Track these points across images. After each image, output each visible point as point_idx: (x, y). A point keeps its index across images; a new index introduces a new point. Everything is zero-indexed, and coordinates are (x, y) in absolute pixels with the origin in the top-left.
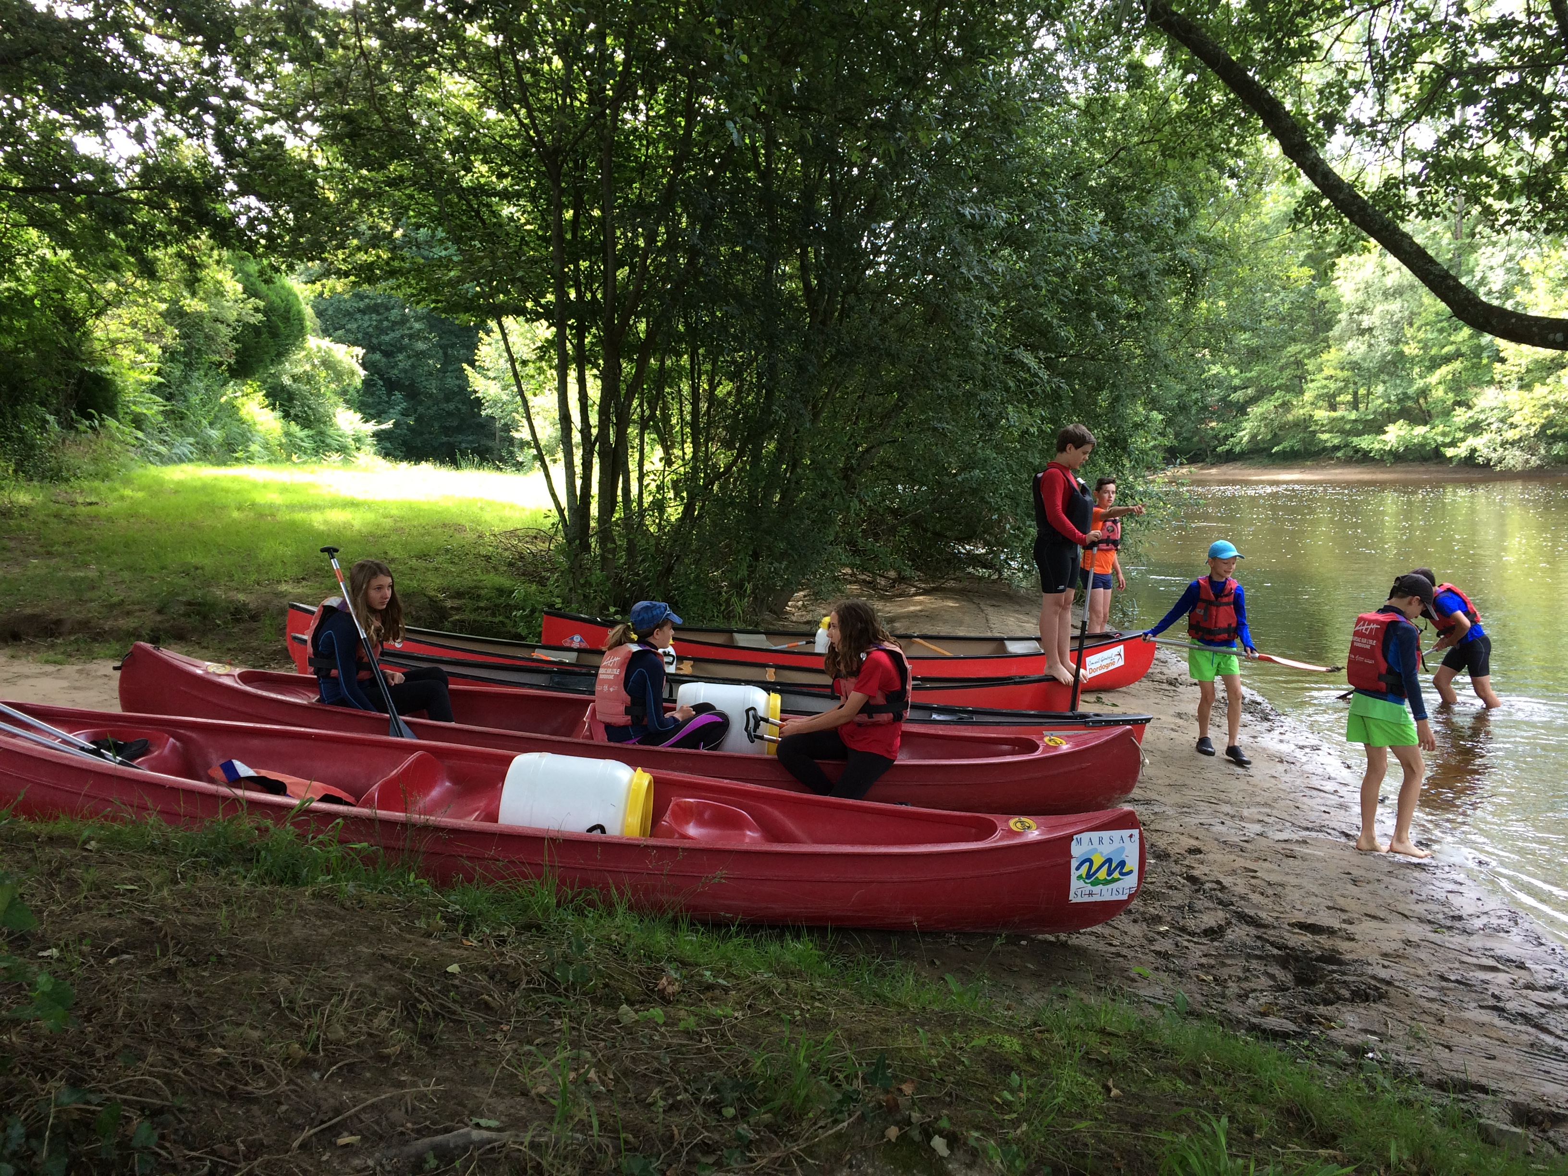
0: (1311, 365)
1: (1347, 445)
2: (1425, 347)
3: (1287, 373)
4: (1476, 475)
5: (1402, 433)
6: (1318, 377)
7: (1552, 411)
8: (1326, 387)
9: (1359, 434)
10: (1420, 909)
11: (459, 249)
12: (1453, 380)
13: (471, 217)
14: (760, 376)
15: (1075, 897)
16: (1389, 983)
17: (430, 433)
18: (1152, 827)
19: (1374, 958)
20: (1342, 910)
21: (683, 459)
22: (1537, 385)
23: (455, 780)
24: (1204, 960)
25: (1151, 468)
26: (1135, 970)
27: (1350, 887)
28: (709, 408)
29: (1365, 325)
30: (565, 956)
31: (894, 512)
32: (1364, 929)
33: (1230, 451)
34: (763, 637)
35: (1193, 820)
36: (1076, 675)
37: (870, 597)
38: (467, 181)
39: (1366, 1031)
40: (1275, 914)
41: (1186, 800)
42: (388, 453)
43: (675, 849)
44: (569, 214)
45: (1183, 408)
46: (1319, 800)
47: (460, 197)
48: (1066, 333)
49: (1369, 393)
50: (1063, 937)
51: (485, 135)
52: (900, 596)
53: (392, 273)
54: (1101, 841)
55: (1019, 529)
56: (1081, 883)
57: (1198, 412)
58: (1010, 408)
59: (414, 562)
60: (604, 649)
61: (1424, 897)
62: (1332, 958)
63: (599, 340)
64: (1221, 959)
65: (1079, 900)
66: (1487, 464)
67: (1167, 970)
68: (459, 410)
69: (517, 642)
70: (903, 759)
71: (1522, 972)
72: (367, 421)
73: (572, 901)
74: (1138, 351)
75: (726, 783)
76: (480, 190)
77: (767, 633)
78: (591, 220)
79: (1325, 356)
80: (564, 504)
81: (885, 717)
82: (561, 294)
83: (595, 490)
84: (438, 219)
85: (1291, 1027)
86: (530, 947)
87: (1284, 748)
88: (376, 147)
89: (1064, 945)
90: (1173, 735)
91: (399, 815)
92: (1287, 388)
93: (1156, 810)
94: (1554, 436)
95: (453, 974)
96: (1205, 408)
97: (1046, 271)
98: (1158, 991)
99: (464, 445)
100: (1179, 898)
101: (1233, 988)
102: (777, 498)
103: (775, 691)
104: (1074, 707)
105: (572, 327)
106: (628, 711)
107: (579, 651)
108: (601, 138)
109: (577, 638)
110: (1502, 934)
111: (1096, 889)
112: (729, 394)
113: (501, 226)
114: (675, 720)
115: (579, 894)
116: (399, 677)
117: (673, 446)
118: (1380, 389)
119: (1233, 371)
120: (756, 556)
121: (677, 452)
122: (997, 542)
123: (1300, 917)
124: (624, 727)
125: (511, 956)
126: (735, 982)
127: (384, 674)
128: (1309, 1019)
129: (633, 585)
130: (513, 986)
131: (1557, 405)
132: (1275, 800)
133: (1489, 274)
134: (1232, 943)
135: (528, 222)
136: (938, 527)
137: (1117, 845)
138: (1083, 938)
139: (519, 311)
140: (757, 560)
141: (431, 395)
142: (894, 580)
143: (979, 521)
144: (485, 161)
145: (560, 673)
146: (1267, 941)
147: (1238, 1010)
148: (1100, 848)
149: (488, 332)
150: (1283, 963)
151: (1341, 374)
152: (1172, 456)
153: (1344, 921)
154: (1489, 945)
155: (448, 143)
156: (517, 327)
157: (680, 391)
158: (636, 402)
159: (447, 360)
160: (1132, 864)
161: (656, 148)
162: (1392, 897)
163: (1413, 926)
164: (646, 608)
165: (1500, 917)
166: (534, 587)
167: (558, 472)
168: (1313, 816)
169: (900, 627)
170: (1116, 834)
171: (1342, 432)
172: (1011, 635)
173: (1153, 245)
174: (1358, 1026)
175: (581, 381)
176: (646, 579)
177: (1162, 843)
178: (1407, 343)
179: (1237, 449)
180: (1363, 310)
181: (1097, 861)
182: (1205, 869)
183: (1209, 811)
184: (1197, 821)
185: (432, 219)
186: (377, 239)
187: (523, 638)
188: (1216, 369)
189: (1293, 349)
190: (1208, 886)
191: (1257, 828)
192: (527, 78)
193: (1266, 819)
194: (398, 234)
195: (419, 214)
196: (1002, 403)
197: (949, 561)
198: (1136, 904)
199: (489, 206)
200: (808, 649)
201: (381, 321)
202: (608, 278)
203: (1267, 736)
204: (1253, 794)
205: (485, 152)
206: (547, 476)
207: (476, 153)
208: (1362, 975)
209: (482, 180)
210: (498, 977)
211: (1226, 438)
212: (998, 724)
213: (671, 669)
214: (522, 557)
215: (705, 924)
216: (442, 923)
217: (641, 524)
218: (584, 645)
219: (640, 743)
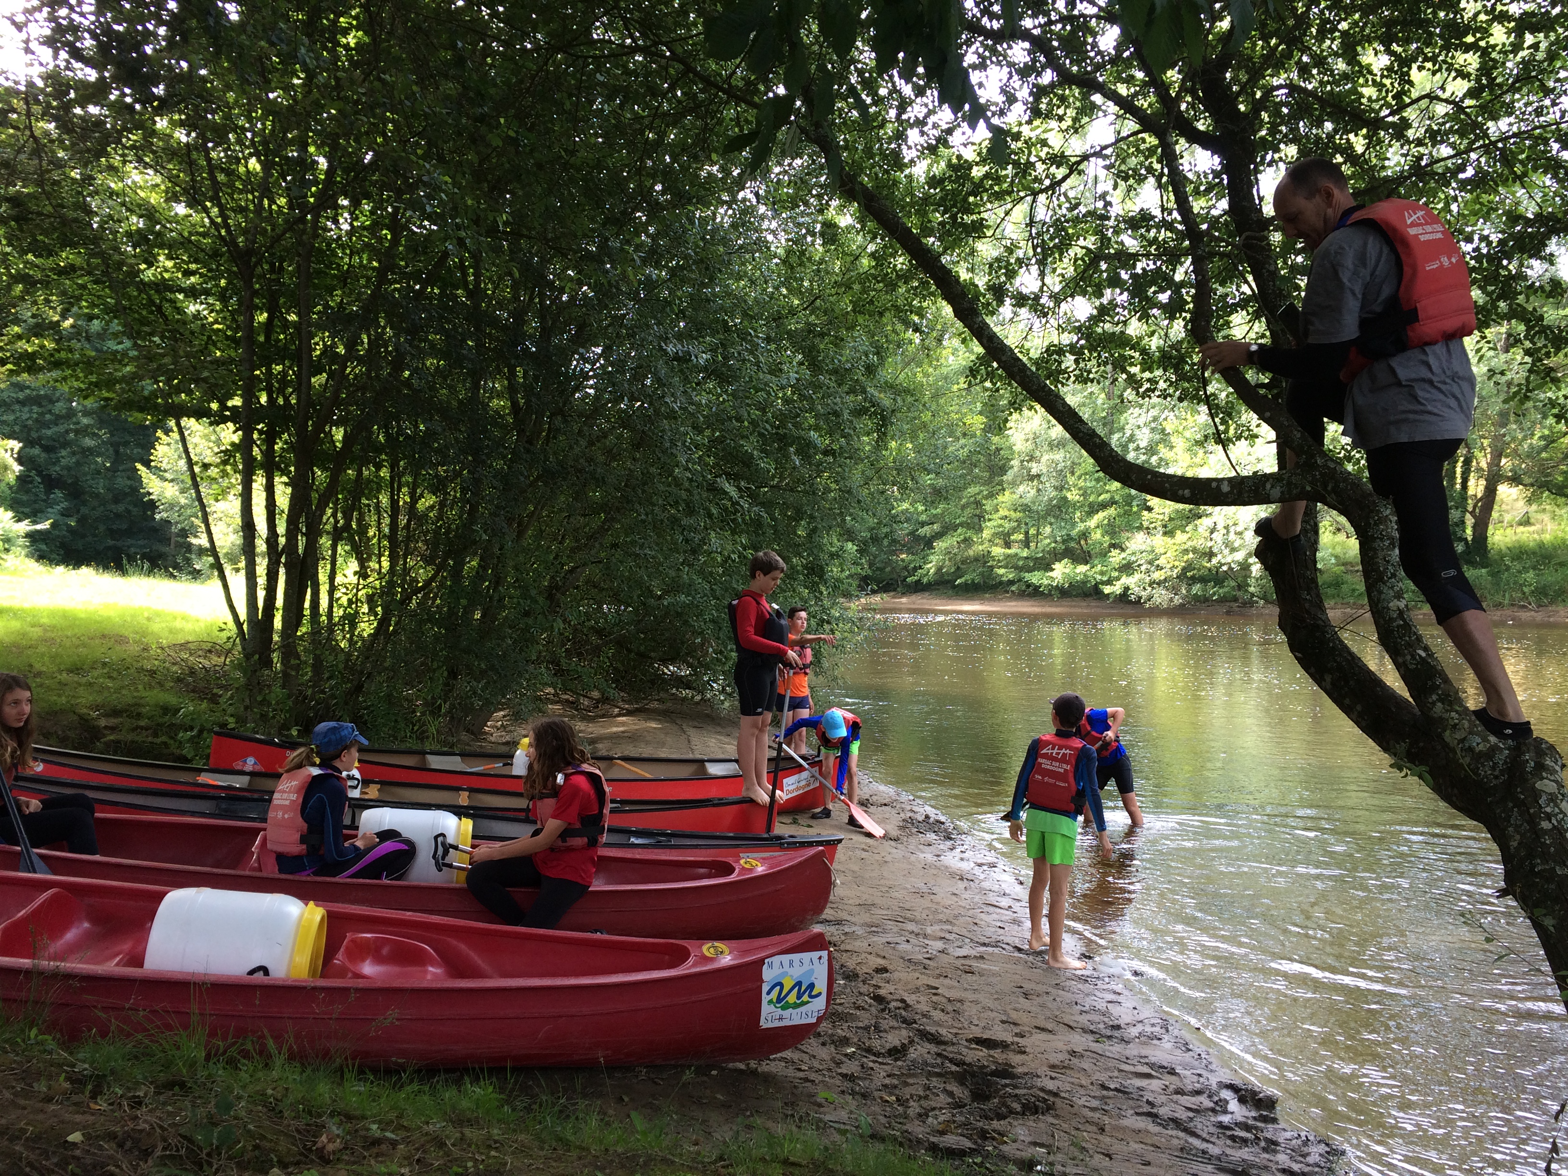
0: (988, 505)
1: (1020, 580)
2: (1085, 495)
3: (968, 511)
4: (1129, 610)
5: (1067, 571)
6: (995, 516)
7: (1191, 555)
8: (1001, 526)
9: (1030, 570)
10: (1083, 1019)
11: (135, 344)
12: (1109, 525)
13: (152, 312)
14: (464, 491)
15: (765, 1023)
16: (1056, 1095)
17: (95, 536)
18: (842, 947)
19: (1043, 1070)
20: (1015, 1024)
21: (379, 573)
22: (1178, 532)
23: (95, 919)
24: (887, 1081)
25: (848, 595)
26: (822, 1095)
27: (1022, 1000)
28: (409, 521)
29: (1034, 472)
30: (210, 1116)
31: (599, 632)
32: (1035, 1041)
33: (918, 582)
34: (458, 758)
35: (880, 940)
36: (772, 796)
37: (572, 717)
38: (149, 274)
39: (1035, 1144)
40: (954, 1031)
41: (875, 920)
42: (42, 557)
43: (346, 990)
44: (262, 317)
45: (875, 540)
46: (995, 916)
47: (140, 291)
48: (766, 465)
49: (1038, 533)
50: (753, 1064)
51: (171, 231)
52: (603, 716)
53: (57, 364)
54: (791, 963)
55: (721, 652)
56: (772, 1008)
57: (890, 545)
58: (713, 534)
59: (64, 676)
60: (281, 770)
61: (1087, 1008)
62: (1006, 1072)
63: (291, 447)
64: (904, 1079)
65: (770, 1025)
66: (1138, 602)
67: (853, 1093)
68: (129, 512)
69: (182, 763)
70: (598, 885)
71: (1173, 1078)
72: (19, 520)
73: (225, 1052)
74: (833, 486)
75: (408, 915)
76: (163, 286)
77: (462, 755)
78: (286, 324)
79: (1000, 498)
80: (243, 616)
81: (579, 842)
82: (249, 396)
83: (280, 602)
84: (115, 312)
85: (968, 1144)
86: (170, 1108)
87: (965, 866)
88: (45, 233)
89: (754, 1073)
90: (864, 855)
91: (25, 962)
92: (967, 525)
93: (847, 930)
94: (1193, 578)
95: (74, 1144)
96: (894, 541)
97: (748, 405)
98: (843, 1115)
99: (133, 550)
100: (865, 1018)
101: (914, 1108)
102: (478, 616)
103: (467, 816)
104: (769, 827)
105: (261, 432)
106: (303, 840)
107: (252, 774)
108: (300, 243)
109: (251, 761)
110: (1155, 1042)
111: (786, 1013)
112: (432, 507)
113: (185, 323)
114: (356, 848)
115: (234, 1044)
116: (35, 805)
117: (369, 559)
118: (1048, 529)
119: (921, 508)
120: (453, 674)
121: (374, 565)
122: (701, 666)
123: (977, 1032)
124: (298, 858)
125: (146, 1119)
126: (404, 1134)
127: (17, 802)
128: (984, 1135)
129: (318, 703)
130: (146, 1154)
131: (1195, 550)
132: (956, 917)
133: (1137, 432)
134: (914, 1061)
135: (216, 322)
136: (642, 648)
137: (807, 967)
138: (773, 1064)
139: (200, 413)
140: (455, 678)
141: (98, 495)
142: (598, 701)
143: (683, 643)
144: (169, 257)
145: (229, 798)
146: (947, 1058)
147: (918, 1130)
148: (791, 971)
149: (167, 432)
150: (961, 1079)
151: (1013, 515)
152: (866, 584)
153: (1017, 1035)
154: (1144, 1052)
155: (129, 234)
156: (201, 428)
157: (379, 502)
158: (329, 512)
159: (118, 458)
160: (821, 986)
161: (361, 258)
162: (1059, 1009)
163: (1077, 1037)
164: (333, 730)
165: (1153, 1025)
166: (205, 705)
167: (238, 582)
168: (989, 932)
169: (603, 749)
170: (806, 956)
171: (1016, 568)
172: (713, 756)
173: (846, 388)
174: (1028, 1139)
175: (270, 489)
176: (333, 696)
177: (851, 963)
178: (1069, 490)
179: (925, 580)
180: (1032, 458)
181: (788, 984)
182: (891, 988)
183: (895, 929)
184: (884, 940)
185: (108, 310)
186: (39, 329)
187: (188, 761)
188: (905, 506)
189: (972, 490)
190: (893, 1004)
191: (939, 945)
192: (221, 177)
193: (947, 936)
194: (68, 323)
195: (93, 305)
196: (706, 528)
197: (653, 682)
198: (825, 1026)
199: (173, 302)
200: (505, 771)
201: (42, 414)
202: (302, 385)
203: (950, 854)
204: (936, 912)
205: (170, 248)
206: (226, 586)
207: (161, 247)
208: (1031, 1088)
209: (166, 276)
210: (129, 1144)
211: (915, 569)
212: (696, 847)
213: (355, 794)
214: (192, 672)
215: (375, 1071)
216: (67, 1085)
217: (330, 639)
218: (259, 768)
219: (316, 874)
